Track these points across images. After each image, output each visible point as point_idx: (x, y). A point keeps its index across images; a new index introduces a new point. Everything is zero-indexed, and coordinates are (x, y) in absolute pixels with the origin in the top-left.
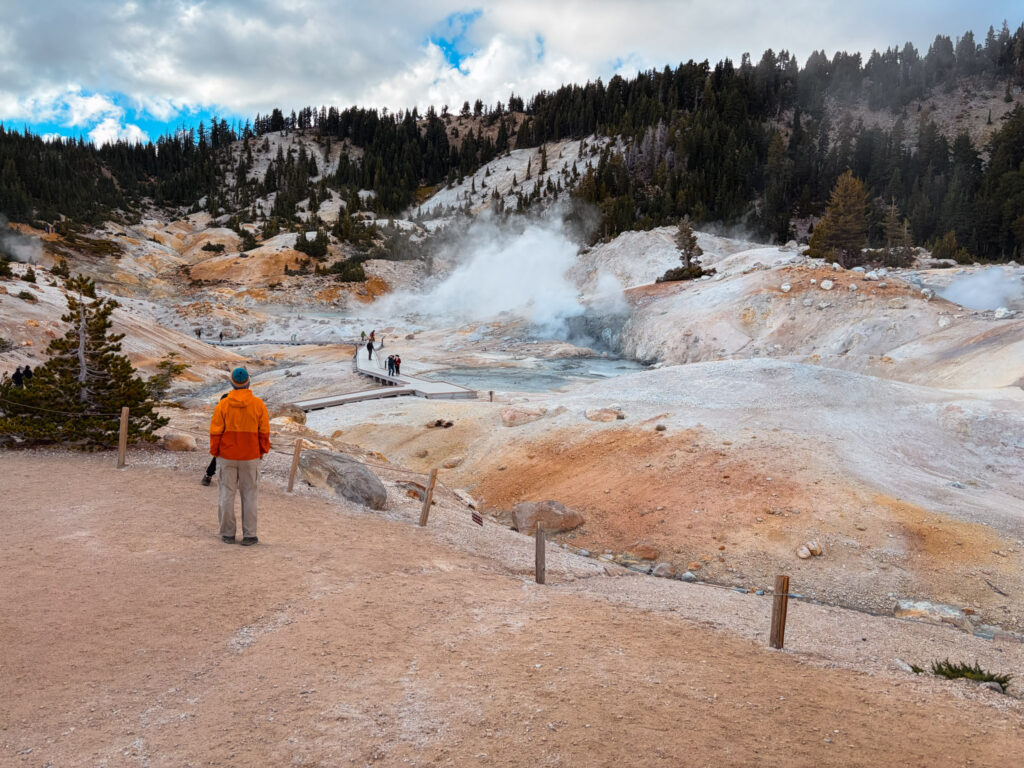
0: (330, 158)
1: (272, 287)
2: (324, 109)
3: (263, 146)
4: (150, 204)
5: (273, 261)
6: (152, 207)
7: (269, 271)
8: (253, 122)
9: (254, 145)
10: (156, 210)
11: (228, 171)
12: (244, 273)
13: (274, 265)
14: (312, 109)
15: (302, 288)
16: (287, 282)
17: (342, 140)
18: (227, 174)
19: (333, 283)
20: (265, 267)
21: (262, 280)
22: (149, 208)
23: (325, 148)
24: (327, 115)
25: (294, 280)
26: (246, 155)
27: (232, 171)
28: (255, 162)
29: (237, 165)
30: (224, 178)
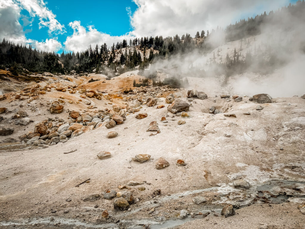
0: (146, 54)
1: (126, 92)
2: (142, 38)
3: (119, 52)
4: (74, 72)
5: (126, 81)
6: (75, 73)
7: (124, 85)
8: (116, 44)
9: (116, 52)
10: (76, 74)
11: (106, 60)
12: (108, 87)
13: (126, 82)
14: (138, 39)
15: (147, 92)
16: (135, 90)
17: (150, 48)
18: (105, 61)
19: (167, 89)
20: (121, 83)
21: (119, 90)
22: (74, 74)
23: (143, 51)
24: (144, 40)
25: (140, 89)
26: (113, 55)
27: (107, 60)
28: (116, 57)
29: (109, 58)
30: (104, 62)
